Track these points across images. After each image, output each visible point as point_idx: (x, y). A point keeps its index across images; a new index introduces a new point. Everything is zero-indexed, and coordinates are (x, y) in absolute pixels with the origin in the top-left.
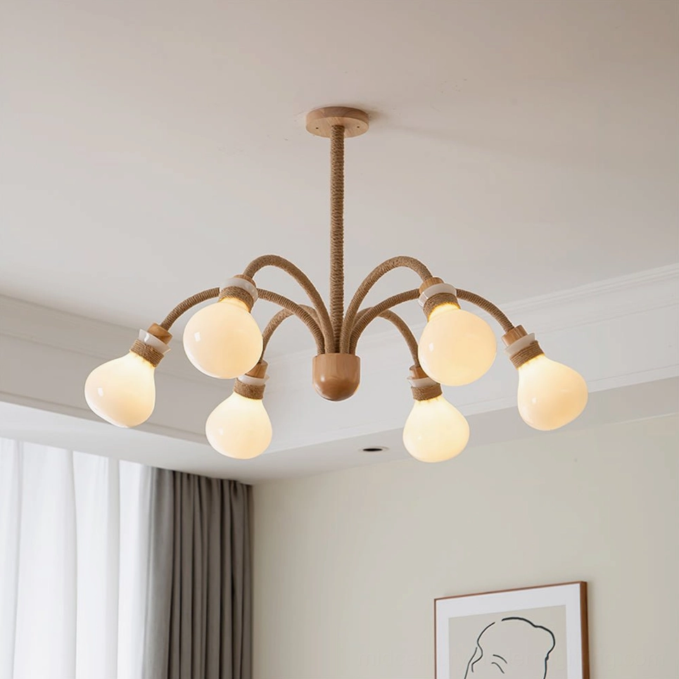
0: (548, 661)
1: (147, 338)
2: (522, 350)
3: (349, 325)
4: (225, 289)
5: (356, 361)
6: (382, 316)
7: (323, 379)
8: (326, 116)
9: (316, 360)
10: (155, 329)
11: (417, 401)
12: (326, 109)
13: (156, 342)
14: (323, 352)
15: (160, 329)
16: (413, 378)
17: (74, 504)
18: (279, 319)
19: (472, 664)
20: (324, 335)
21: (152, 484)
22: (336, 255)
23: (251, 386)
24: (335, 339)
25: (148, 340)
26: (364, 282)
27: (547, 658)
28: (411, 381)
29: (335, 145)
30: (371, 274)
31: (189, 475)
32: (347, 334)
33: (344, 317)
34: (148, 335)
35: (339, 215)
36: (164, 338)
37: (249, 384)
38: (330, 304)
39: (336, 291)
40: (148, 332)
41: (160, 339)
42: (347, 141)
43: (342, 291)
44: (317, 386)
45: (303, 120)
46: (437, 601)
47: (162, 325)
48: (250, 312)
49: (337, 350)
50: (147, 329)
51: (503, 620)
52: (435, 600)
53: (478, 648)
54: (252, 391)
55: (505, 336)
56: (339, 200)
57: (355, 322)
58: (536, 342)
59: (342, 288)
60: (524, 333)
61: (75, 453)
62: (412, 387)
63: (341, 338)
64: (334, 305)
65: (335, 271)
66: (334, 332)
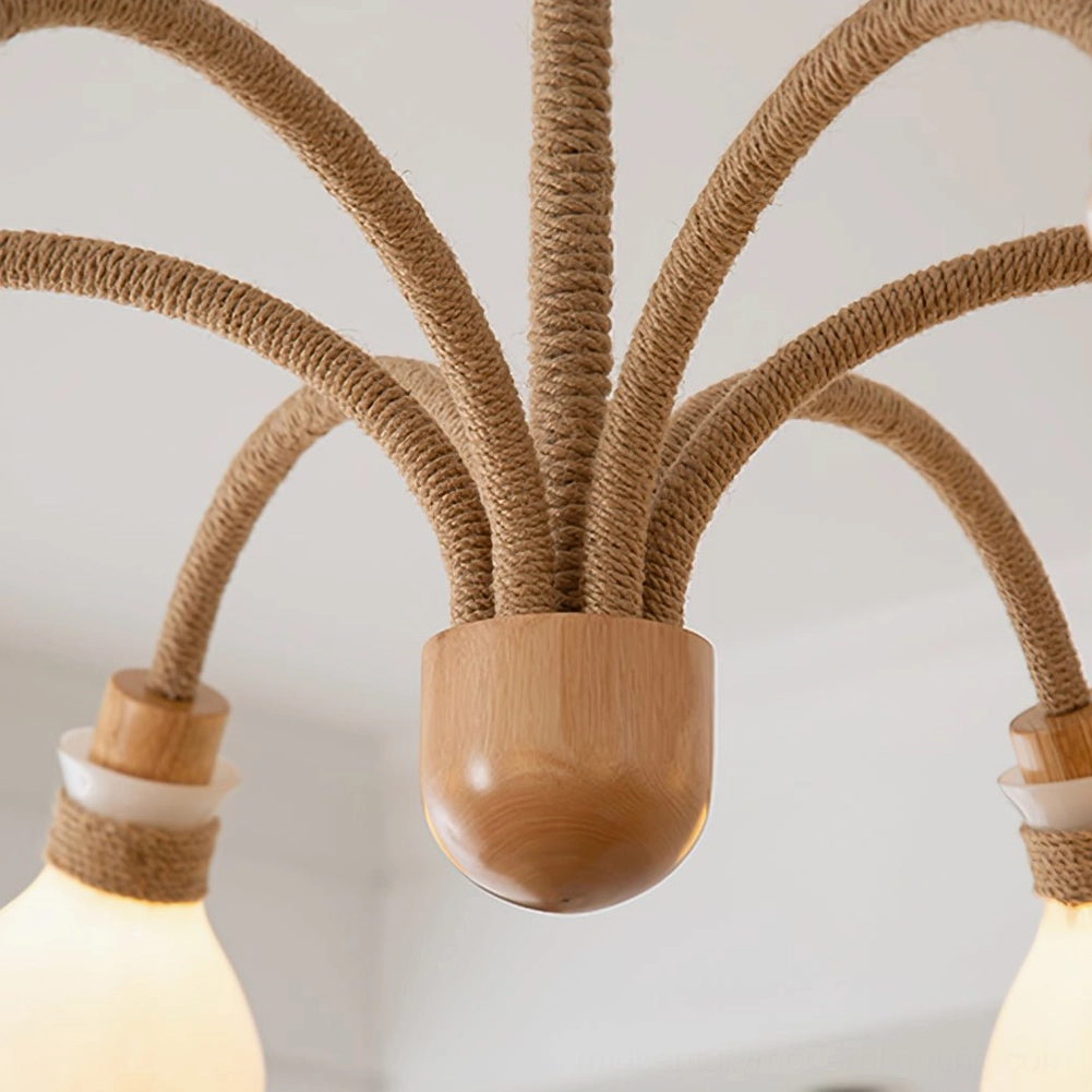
3: (638, 441)
6: (824, 410)
7: (480, 777)
11: (1055, 909)
14: (480, 603)
16: (1032, 779)
18: (271, 449)
20: (490, 508)
23: (135, 827)
28: (1021, 794)
32: (627, 495)
33: (614, 376)
37: (124, 817)
43: (605, 248)
54: (140, 858)
62: (1025, 829)
63: (596, 525)
64: (554, 330)
65: (563, 128)
66: (552, 492)
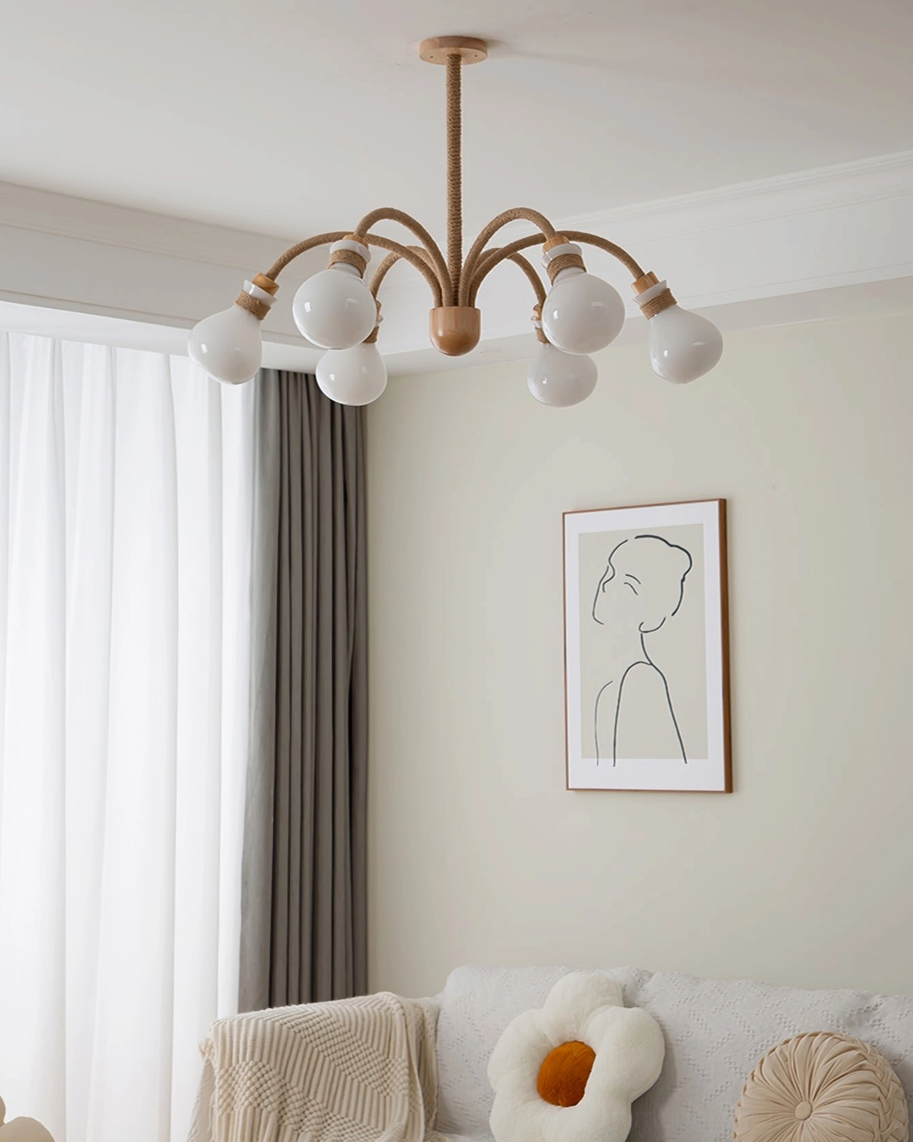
0: (684, 583)
1: (252, 290)
2: (652, 300)
3: (468, 276)
4: (336, 252)
5: (476, 315)
7: (441, 333)
8: (441, 46)
9: (434, 314)
10: (261, 279)
12: (441, 38)
13: (262, 294)
14: (440, 304)
15: (266, 280)
17: (173, 409)
19: (603, 583)
20: (442, 286)
21: (256, 388)
22: (453, 198)
24: (453, 290)
25: (253, 293)
26: (483, 232)
27: (683, 580)
29: (451, 77)
30: (491, 223)
31: (295, 374)
32: (465, 284)
33: (463, 265)
34: (253, 286)
35: (456, 153)
36: (270, 288)
38: (447, 251)
39: (454, 238)
40: (254, 283)
41: (267, 291)
42: (464, 69)
43: (460, 237)
44: (434, 340)
45: (417, 48)
46: (566, 516)
47: (267, 276)
48: (362, 277)
49: (455, 303)
50: (252, 280)
51: (637, 537)
52: (564, 514)
53: (610, 567)
55: (635, 284)
56: (455, 137)
57: (475, 271)
58: (668, 290)
59: (460, 233)
60: (655, 281)
61: (171, 356)
63: (460, 290)
64: (451, 253)
65: (453, 215)
66: (452, 282)
